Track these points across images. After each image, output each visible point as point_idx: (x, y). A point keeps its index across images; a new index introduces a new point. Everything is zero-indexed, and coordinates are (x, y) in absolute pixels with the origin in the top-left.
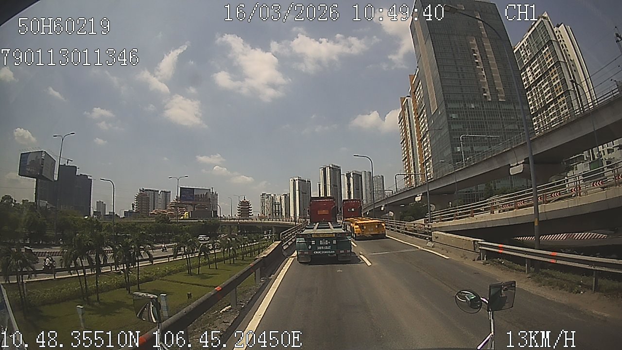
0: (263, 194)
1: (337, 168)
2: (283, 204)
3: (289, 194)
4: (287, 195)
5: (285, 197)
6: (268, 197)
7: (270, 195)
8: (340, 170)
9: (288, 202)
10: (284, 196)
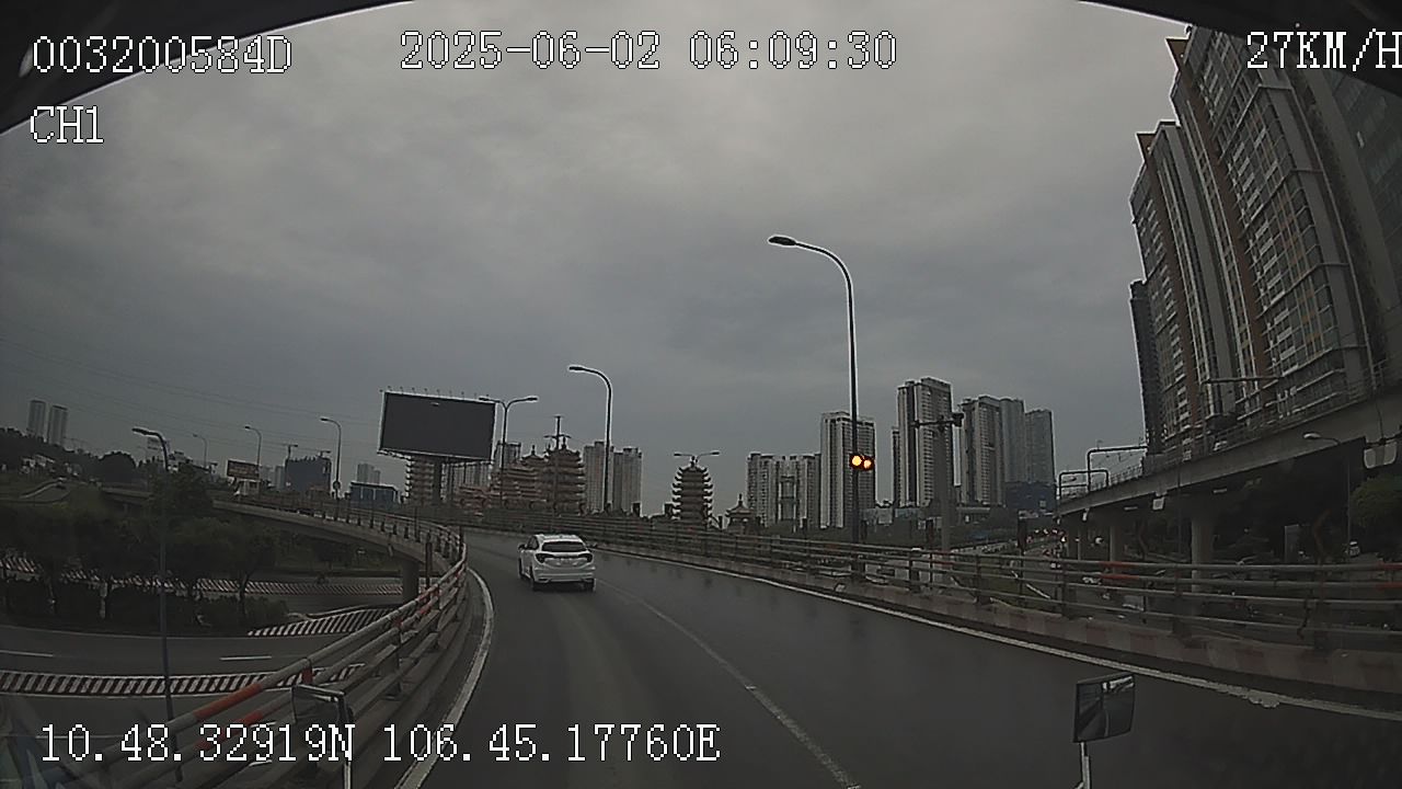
0: (753, 455)
1: (940, 387)
2: (804, 482)
3: (819, 456)
4: (814, 459)
5: (809, 463)
6: (766, 462)
7: (771, 457)
8: (949, 393)
9: (817, 478)
10: (806, 460)
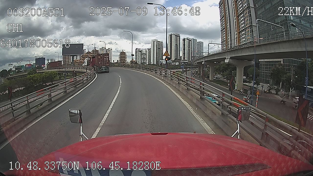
0: (136, 49)
2: (147, 54)
3: (151, 49)
4: (150, 49)
5: (149, 50)
6: (139, 50)
8: (180, 36)
9: (150, 53)
